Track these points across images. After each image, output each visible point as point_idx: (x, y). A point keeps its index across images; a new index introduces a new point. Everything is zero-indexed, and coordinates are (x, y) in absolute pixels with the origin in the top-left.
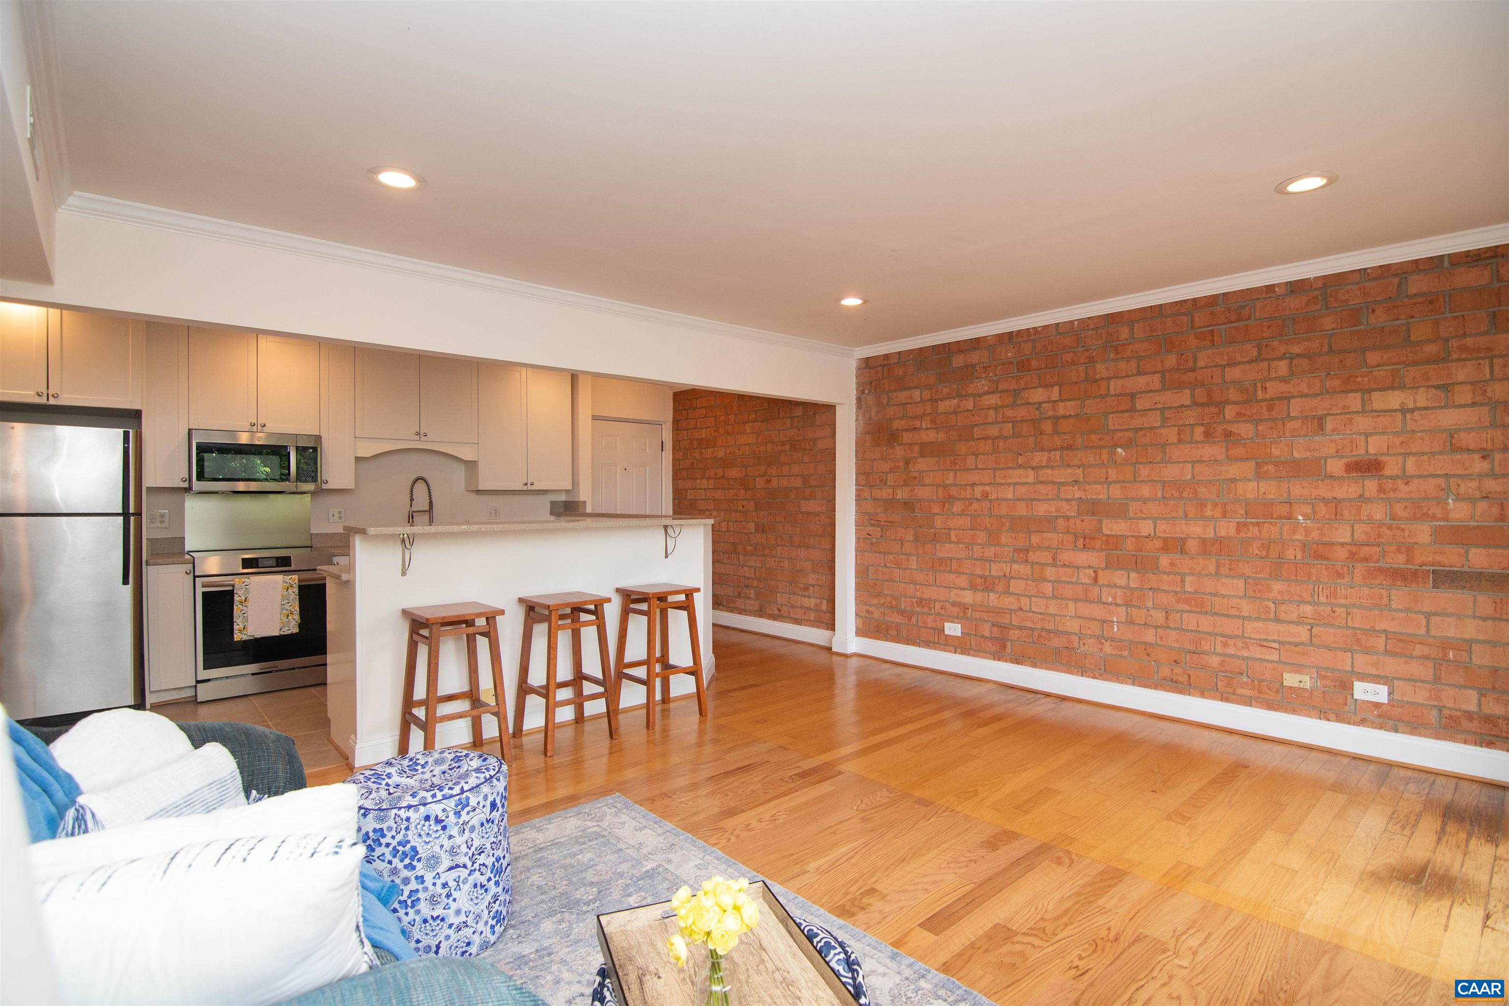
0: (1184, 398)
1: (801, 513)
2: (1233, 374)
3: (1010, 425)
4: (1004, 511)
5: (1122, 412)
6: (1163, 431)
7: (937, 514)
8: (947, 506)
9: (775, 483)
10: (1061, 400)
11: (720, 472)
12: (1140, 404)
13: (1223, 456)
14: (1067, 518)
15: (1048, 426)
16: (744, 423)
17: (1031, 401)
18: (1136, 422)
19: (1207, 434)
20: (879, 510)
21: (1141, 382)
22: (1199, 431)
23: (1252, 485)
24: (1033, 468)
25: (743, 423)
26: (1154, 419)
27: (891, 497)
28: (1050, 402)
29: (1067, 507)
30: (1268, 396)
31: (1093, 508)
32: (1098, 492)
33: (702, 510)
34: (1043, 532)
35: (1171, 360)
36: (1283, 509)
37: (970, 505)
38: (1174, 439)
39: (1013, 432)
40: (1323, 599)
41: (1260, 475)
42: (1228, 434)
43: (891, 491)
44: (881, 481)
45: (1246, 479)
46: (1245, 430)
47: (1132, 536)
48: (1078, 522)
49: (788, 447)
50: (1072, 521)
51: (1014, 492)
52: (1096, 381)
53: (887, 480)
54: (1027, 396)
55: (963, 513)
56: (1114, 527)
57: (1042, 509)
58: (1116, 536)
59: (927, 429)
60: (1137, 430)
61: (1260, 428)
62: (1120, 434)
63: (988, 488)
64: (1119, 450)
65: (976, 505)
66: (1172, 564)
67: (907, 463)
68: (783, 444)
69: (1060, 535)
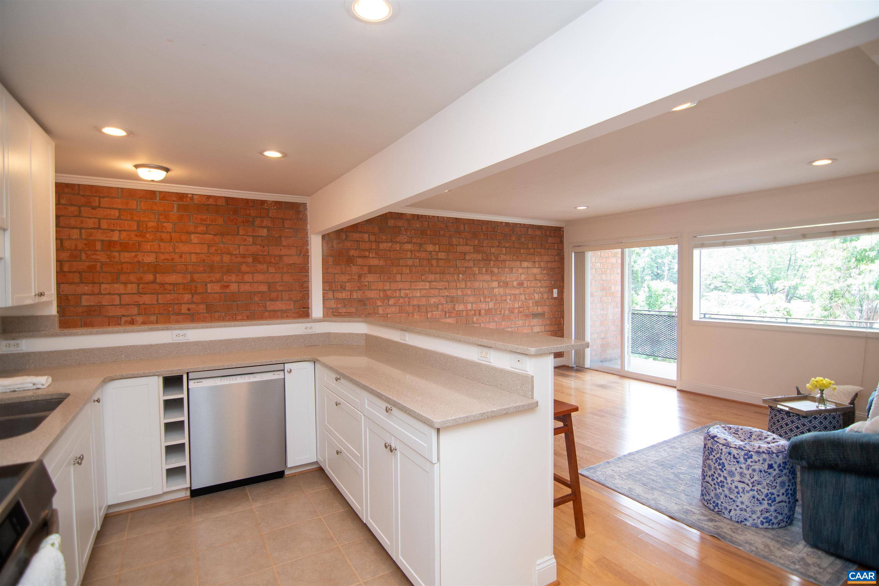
0: (479, 257)
1: (268, 311)
2: (493, 250)
3: (418, 260)
4: (415, 302)
5: (462, 260)
6: (474, 269)
7: (380, 306)
8: (386, 301)
9: (234, 287)
10: (439, 251)
12: (468, 257)
13: (490, 280)
14: (442, 304)
15: (434, 263)
17: (427, 250)
18: (466, 264)
19: (486, 271)
20: (340, 306)
21: (467, 249)
22: (484, 269)
23: (497, 290)
24: (428, 282)
26: (471, 264)
27: (349, 297)
28: (435, 251)
29: (443, 299)
30: (501, 259)
31: (452, 300)
32: (453, 293)
34: (433, 311)
35: (476, 242)
36: (504, 298)
37: (399, 300)
38: (477, 272)
39: (419, 264)
40: (513, 326)
41: (499, 286)
42: (492, 271)
43: (349, 293)
44: (341, 287)
45: (496, 288)
46: (496, 270)
47: (465, 310)
48: (447, 306)
49: (250, 260)
50: (444, 306)
51: (420, 293)
52: (452, 245)
53: (346, 286)
54: (425, 247)
55: (394, 305)
56: (460, 307)
57: (433, 300)
58: (460, 311)
59: (373, 257)
60: (466, 268)
61: (499, 270)
62: (461, 269)
63: (407, 292)
64: (461, 275)
65: (401, 300)
66: (477, 320)
67: (360, 276)
68: (244, 256)
69: (440, 312)
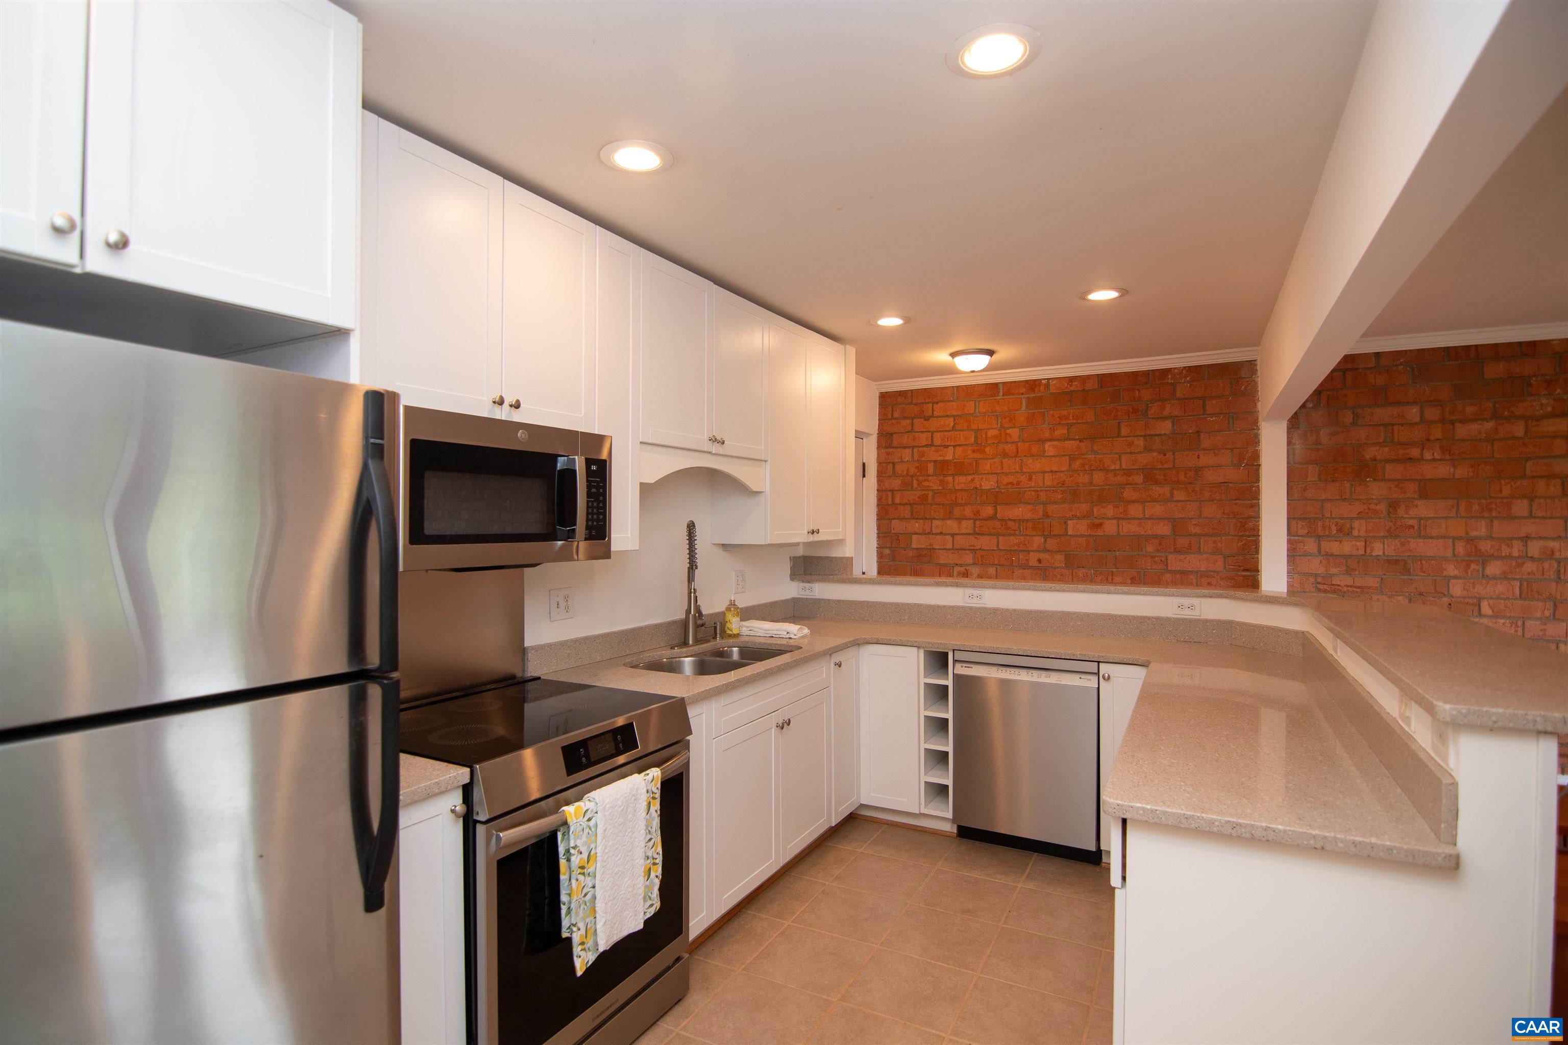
1: (1171, 572)
7: (1455, 577)
8: (1473, 566)
9: (1110, 527)
11: (988, 510)
16: (1043, 441)
20: (1334, 571)
25: (1040, 440)
27: (1361, 552)
33: (945, 565)
43: (1360, 544)
44: (1340, 530)
49: (1139, 479)
53: (1352, 528)
59: (1434, 460)
67: (1393, 506)
68: (1128, 473)
